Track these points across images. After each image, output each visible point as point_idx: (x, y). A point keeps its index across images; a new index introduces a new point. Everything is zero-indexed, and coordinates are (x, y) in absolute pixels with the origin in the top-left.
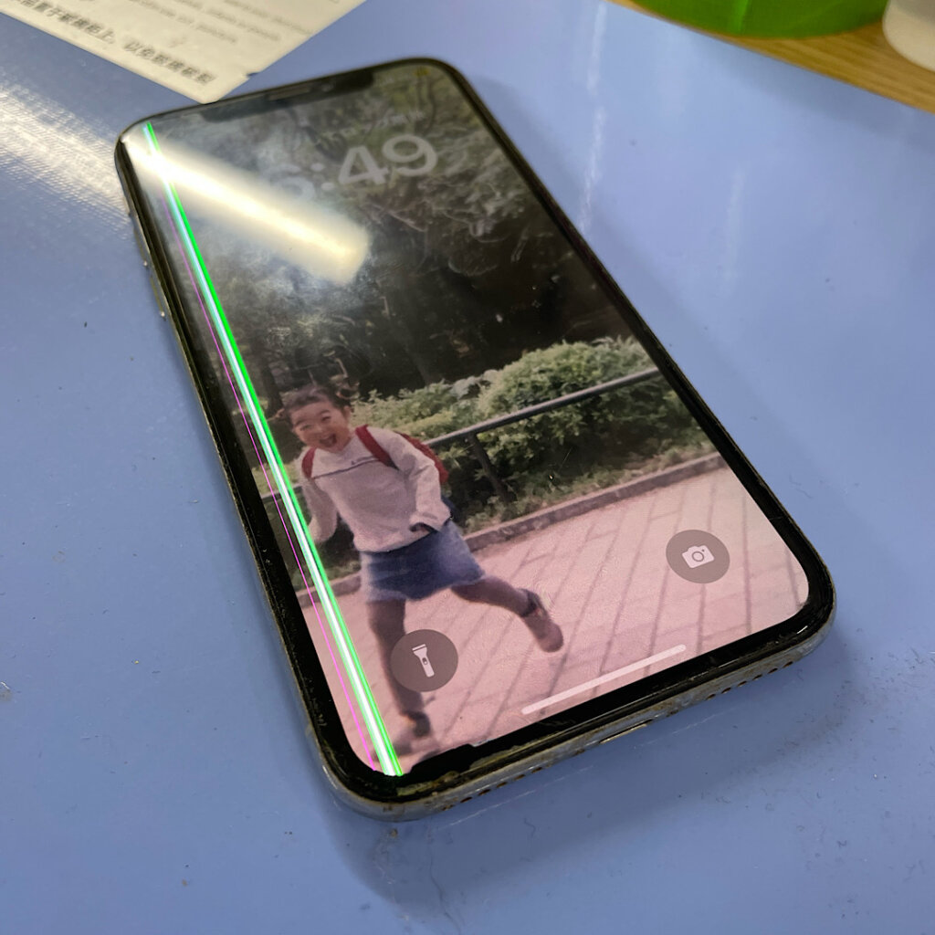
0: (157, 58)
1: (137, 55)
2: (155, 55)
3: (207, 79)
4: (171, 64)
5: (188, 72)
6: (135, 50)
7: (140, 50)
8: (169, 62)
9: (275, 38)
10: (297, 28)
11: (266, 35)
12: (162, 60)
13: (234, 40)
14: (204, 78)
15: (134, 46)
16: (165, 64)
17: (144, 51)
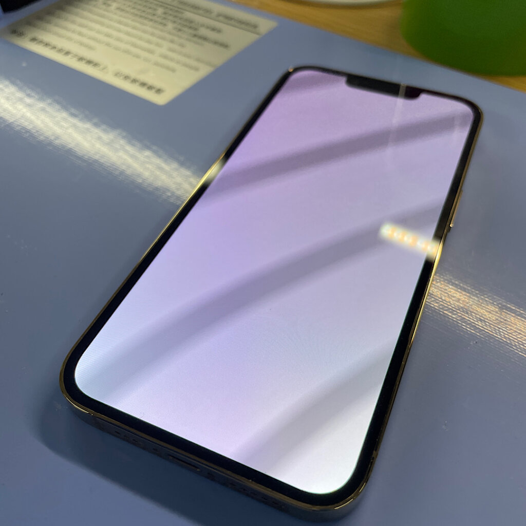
0: (132, 81)
1: (122, 79)
3: (161, 92)
4: (140, 84)
5: (150, 88)
6: (120, 76)
9: (197, 69)
10: (208, 64)
11: (192, 68)
12: (135, 82)
13: (173, 71)
16: (137, 84)
17: (125, 77)
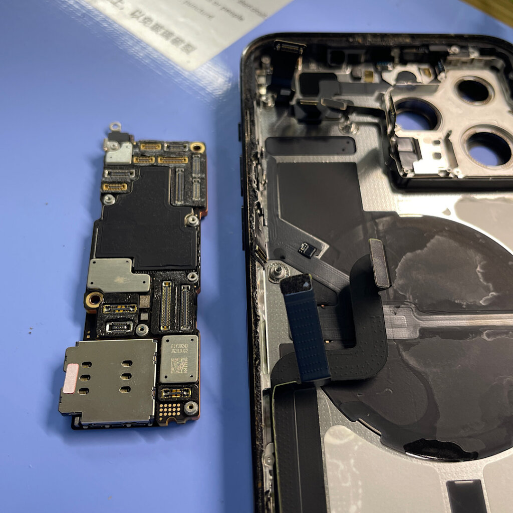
0: (154, 26)
1: (140, 22)
2: (153, 24)
3: (190, 49)
4: (164, 33)
5: (177, 41)
6: (138, 18)
7: (141, 18)
8: (163, 31)
9: (241, 18)
10: (256, 11)
11: (234, 15)
12: (157, 28)
13: (210, 17)
14: (188, 48)
15: (137, 14)
16: (159, 32)
17: (145, 19)
